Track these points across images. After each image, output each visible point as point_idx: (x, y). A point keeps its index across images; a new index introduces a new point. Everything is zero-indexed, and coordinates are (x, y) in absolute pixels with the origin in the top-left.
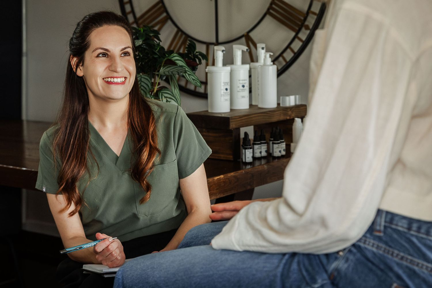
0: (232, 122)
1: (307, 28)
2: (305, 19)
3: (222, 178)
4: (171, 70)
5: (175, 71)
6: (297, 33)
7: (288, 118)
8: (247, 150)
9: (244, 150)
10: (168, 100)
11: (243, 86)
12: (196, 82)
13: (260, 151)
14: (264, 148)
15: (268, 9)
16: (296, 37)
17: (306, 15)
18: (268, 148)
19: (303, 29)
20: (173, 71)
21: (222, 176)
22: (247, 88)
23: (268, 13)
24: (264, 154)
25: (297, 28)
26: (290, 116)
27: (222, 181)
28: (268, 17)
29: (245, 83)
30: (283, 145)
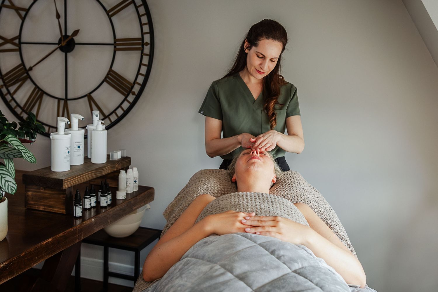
0: (65, 183)
1: (134, 93)
2: (133, 87)
3: (51, 241)
4: (7, 153)
5: (11, 154)
6: (126, 96)
7: (115, 170)
8: (77, 207)
9: (75, 207)
10: (3, 176)
11: (79, 147)
12: (31, 159)
13: (90, 203)
14: (93, 200)
15: (106, 78)
16: (125, 99)
17: (133, 85)
18: (97, 199)
19: (131, 94)
20: (8, 154)
21: (50, 239)
22: (82, 148)
23: (105, 80)
24: (93, 204)
25: (126, 94)
26: (117, 168)
27: (50, 243)
28: (105, 83)
29: (80, 145)
30: (110, 197)
